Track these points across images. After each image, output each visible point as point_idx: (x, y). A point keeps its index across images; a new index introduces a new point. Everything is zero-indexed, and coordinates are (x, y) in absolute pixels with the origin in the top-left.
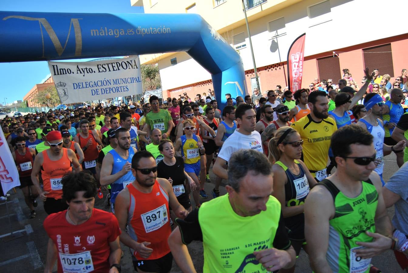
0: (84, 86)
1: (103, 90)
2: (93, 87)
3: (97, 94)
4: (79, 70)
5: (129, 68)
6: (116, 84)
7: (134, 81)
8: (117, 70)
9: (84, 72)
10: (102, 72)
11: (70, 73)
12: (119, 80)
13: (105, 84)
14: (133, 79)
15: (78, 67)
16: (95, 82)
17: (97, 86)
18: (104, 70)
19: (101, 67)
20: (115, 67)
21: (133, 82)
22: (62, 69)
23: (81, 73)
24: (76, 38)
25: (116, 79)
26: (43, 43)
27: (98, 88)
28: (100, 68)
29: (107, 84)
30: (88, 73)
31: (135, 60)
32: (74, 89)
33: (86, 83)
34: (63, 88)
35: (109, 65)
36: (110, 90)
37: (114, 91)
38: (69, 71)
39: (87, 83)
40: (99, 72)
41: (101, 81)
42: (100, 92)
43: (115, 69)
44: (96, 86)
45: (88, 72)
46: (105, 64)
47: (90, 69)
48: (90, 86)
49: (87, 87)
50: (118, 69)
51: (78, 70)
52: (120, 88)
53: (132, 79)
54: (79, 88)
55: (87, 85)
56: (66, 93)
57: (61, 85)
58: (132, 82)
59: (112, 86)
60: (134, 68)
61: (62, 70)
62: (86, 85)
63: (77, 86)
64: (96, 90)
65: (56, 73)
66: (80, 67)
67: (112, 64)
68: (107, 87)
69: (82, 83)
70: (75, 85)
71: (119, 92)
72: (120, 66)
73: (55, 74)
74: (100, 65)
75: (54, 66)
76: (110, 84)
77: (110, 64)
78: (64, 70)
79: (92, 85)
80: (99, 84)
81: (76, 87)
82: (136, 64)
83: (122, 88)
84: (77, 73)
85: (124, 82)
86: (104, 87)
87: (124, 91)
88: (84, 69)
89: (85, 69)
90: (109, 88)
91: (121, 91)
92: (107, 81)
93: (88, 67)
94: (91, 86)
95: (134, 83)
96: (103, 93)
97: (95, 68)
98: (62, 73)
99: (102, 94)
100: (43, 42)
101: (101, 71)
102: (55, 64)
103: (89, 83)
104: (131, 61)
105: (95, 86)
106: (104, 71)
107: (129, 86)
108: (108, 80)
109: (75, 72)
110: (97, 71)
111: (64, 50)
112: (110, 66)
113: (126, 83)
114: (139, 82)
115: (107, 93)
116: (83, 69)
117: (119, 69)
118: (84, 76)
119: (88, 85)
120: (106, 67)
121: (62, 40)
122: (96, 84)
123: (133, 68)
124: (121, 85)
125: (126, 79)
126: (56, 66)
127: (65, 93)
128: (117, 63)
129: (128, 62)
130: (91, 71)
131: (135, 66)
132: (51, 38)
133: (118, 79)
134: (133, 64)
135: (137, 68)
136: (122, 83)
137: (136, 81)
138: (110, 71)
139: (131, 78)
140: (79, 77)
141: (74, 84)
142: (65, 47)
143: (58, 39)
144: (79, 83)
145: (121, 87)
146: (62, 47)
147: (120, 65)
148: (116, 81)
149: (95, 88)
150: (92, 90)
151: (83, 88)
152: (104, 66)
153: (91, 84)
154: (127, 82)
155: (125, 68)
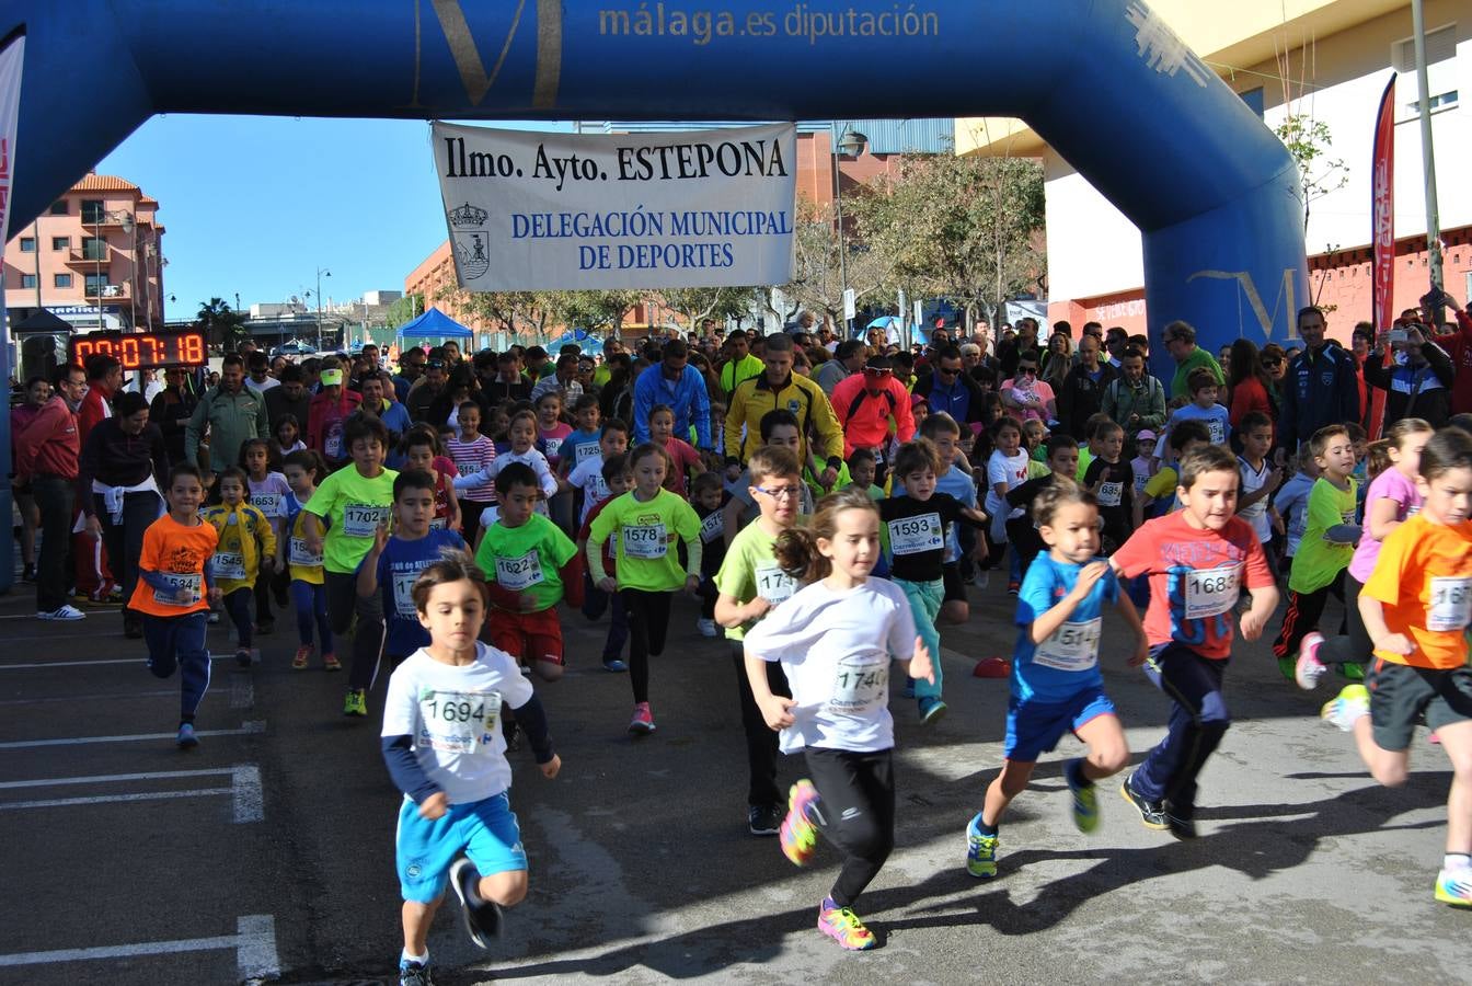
0: (556, 227)
1: (625, 250)
2: (587, 234)
3: (602, 267)
4: (546, 165)
5: (748, 173)
6: (683, 231)
7: (763, 228)
8: (694, 176)
9: (562, 174)
10: (635, 178)
11: (506, 171)
12: (699, 218)
13: (638, 229)
14: (757, 221)
15: (541, 152)
16: (597, 217)
17: (605, 232)
18: (645, 173)
19: (634, 159)
20: (689, 161)
21: (759, 232)
22: (480, 155)
23: (550, 175)
24: (540, 39)
25: (686, 214)
26: (418, 55)
27: (606, 240)
28: (629, 163)
29: (647, 232)
30: (577, 177)
31: (776, 142)
32: (516, 235)
33: (563, 220)
34: (475, 227)
35: (668, 152)
36: (657, 253)
37: (672, 260)
38: (505, 166)
39: (567, 219)
40: (623, 177)
41: (624, 215)
42: (613, 259)
43: (689, 170)
44: (602, 234)
45: (580, 173)
46: (649, 149)
47: (589, 164)
48: (578, 233)
49: (563, 235)
50: (699, 173)
51: (541, 162)
52: (697, 251)
53: (754, 217)
54: (535, 235)
55: (566, 227)
56: (484, 251)
57: (468, 218)
58: (754, 229)
59: (662, 240)
60: (770, 174)
61: (477, 160)
62: (563, 225)
63: (528, 226)
64: (601, 248)
65: (458, 170)
66: (550, 154)
67: (680, 148)
68: (645, 240)
69: (549, 216)
70: (521, 221)
71: (693, 265)
72: (710, 160)
73: (452, 174)
74: (632, 150)
75: (450, 141)
76: (660, 229)
77: (671, 148)
78: (486, 159)
79: (587, 229)
80: (616, 225)
81: (521, 231)
82: (779, 157)
83: (707, 253)
84: (536, 176)
85: (719, 229)
86: (633, 241)
87: (713, 264)
88: (566, 161)
89: (569, 164)
90: (653, 247)
91: (702, 265)
92: (647, 218)
93: (581, 157)
94: (582, 232)
95: (763, 236)
96: (626, 263)
97: (608, 162)
98: (478, 171)
99: (622, 266)
100: (418, 49)
101: (629, 172)
102: (456, 135)
103: (573, 217)
104: (761, 143)
105: (597, 231)
106: (641, 177)
107: (739, 245)
108: (651, 215)
109: (529, 170)
110: (613, 170)
111: (491, 82)
112: (672, 158)
113: (728, 232)
114: (784, 232)
115: (640, 266)
116: (562, 163)
117: (704, 174)
118: (559, 188)
119: (569, 225)
120: (654, 159)
121: (486, 45)
122: (600, 227)
123: (766, 171)
124: (705, 239)
125: (727, 214)
126: (461, 140)
127: (479, 250)
128: (699, 147)
129: (747, 146)
130: (590, 171)
131: (776, 166)
132: (448, 37)
133: (694, 214)
134: (768, 155)
135: (782, 173)
136: (707, 229)
137: (772, 229)
138: (666, 176)
139: (750, 214)
140: (538, 193)
141: (515, 217)
142: (495, 74)
143: (471, 42)
144: (534, 216)
145: (701, 246)
146: (483, 73)
147: (709, 155)
148: (682, 223)
149: (595, 241)
150: (582, 248)
151: (549, 235)
152: (645, 156)
153: (582, 222)
154: (731, 229)
155: (731, 170)
